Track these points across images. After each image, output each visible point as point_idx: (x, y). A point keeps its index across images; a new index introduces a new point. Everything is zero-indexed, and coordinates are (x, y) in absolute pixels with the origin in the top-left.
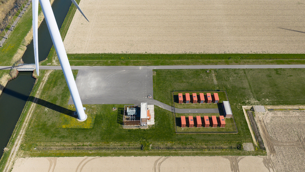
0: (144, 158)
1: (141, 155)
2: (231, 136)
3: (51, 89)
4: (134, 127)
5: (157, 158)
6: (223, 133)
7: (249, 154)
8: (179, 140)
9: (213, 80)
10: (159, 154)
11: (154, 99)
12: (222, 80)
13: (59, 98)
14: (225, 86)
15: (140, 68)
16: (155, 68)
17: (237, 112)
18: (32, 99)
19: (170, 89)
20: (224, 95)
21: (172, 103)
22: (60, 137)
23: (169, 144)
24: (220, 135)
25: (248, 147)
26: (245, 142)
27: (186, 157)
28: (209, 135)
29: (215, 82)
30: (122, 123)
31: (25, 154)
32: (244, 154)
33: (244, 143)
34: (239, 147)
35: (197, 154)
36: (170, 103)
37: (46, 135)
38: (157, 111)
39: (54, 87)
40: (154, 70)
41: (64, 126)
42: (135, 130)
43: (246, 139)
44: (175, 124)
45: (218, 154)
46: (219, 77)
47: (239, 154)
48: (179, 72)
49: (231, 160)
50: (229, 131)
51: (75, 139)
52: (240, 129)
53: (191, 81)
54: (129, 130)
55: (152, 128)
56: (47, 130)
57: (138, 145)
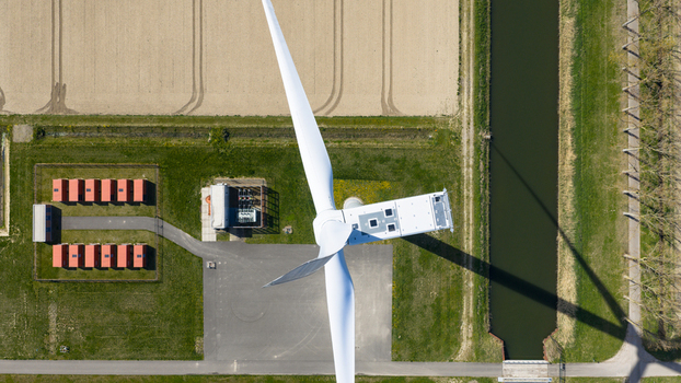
0: (222, 113)
1: (228, 119)
2: (49, 159)
3: (444, 294)
4: (244, 182)
5: (198, 113)
6: (63, 166)
7: (24, 119)
8: (153, 151)
9: (58, 319)
10: (195, 119)
11: (200, 260)
12: (35, 317)
13: (416, 265)
14: (33, 297)
15: (234, 368)
16: (197, 364)
17: (22, 218)
18: (477, 266)
19: (164, 288)
20: (40, 269)
21: (161, 246)
22: (388, 159)
23: (174, 142)
24: (72, 160)
25: (23, 133)
26: (25, 143)
27: (144, 112)
28: (93, 161)
29: (53, 315)
30: (268, 191)
31: (446, 123)
32: (35, 117)
33: (28, 141)
34: (40, 133)
35: (123, 119)
36: (165, 245)
37: (417, 165)
38: (194, 224)
39: (438, 300)
40: (199, 357)
41: (386, 184)
42: (240, 174)
43: (23, 151)
44: (158, 189)
45: (84, 118)
46: (41, 327)
47: (44, 118)
48: (137, 350)
49: (62, 106)
50: (51, 170)
51: (357, 155)
52: (28, 173)
53: (111, 316)
54: (252, 173)
55: (207, 178)
56: (419, 177)
57: (234, 141)
